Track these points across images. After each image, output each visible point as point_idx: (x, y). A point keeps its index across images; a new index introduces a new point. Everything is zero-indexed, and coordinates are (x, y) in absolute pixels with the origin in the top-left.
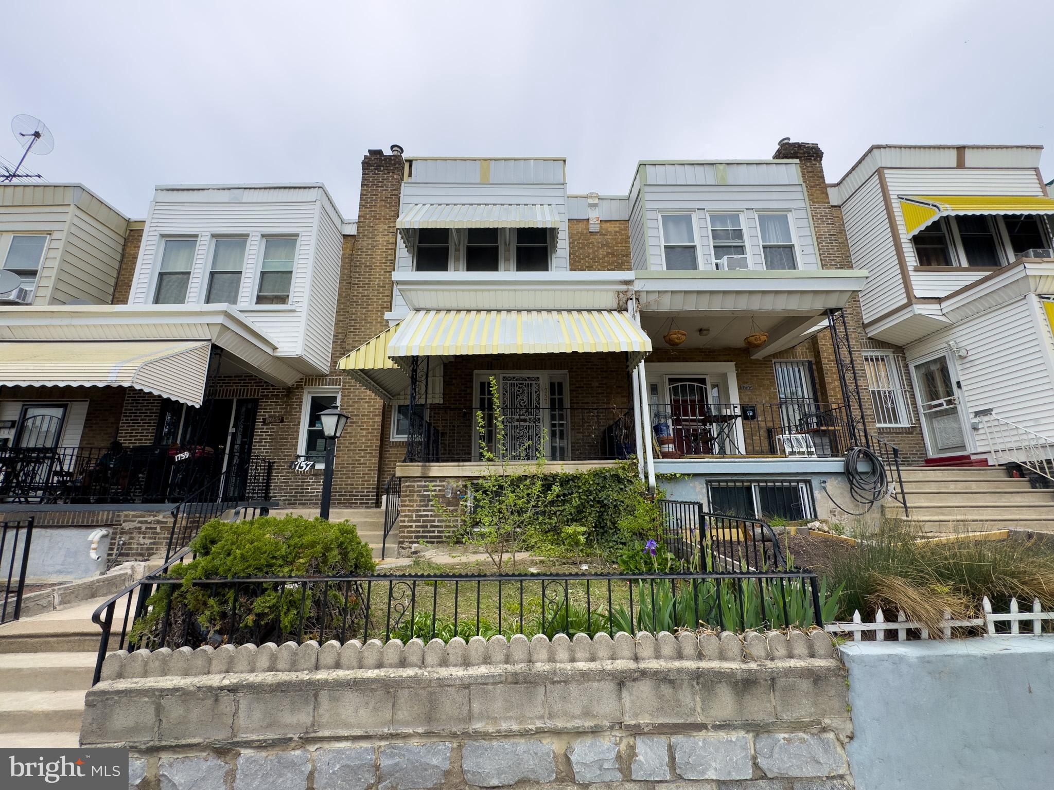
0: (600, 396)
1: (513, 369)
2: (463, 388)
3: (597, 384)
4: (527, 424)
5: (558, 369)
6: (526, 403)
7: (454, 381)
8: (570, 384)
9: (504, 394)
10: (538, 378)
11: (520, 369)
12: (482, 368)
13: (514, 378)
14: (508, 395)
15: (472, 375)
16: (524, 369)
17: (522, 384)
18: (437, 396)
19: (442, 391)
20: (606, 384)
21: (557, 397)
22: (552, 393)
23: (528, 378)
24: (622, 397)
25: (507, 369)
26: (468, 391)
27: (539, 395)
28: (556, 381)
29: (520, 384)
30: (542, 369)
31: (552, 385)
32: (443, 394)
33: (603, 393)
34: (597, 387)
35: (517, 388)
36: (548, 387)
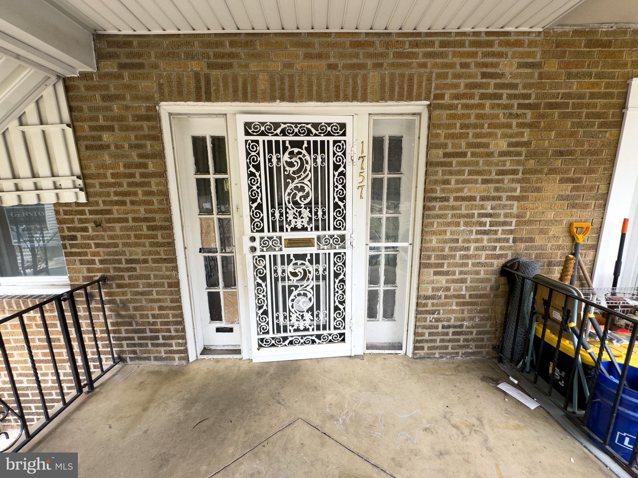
0: (507, 178)
1: (273, 99)
2: (134, 156)
3: (503, 145)
4: (313, 250)
5: (401, 98)
6: (312, 195)
7: (106, 137)
8: (429, 147)
9: (251, 174)
10: (343, 126)
11: (292, 99)
12: (181, 97)
13: (277, 125)
14: (262, 177)
15: (157, 118)
16: (302, 98)
17: (299, 144)
18: (66, 182)
19: (77, 170)
20: (527, 144)
21: (386, 175)
22: (377, 167)
23: (315, 125)
24: (562, 181)
25: (255, 99)
26: (151, 168)
27: (343, 174)
28: (387, 132)
29: (293, 144)
30: (354, 98)
31: (378, 142)
32: (83, 176)
33: (515, 172)
34: (503, 154)
35: (286, 157)
36: (368, 151)
